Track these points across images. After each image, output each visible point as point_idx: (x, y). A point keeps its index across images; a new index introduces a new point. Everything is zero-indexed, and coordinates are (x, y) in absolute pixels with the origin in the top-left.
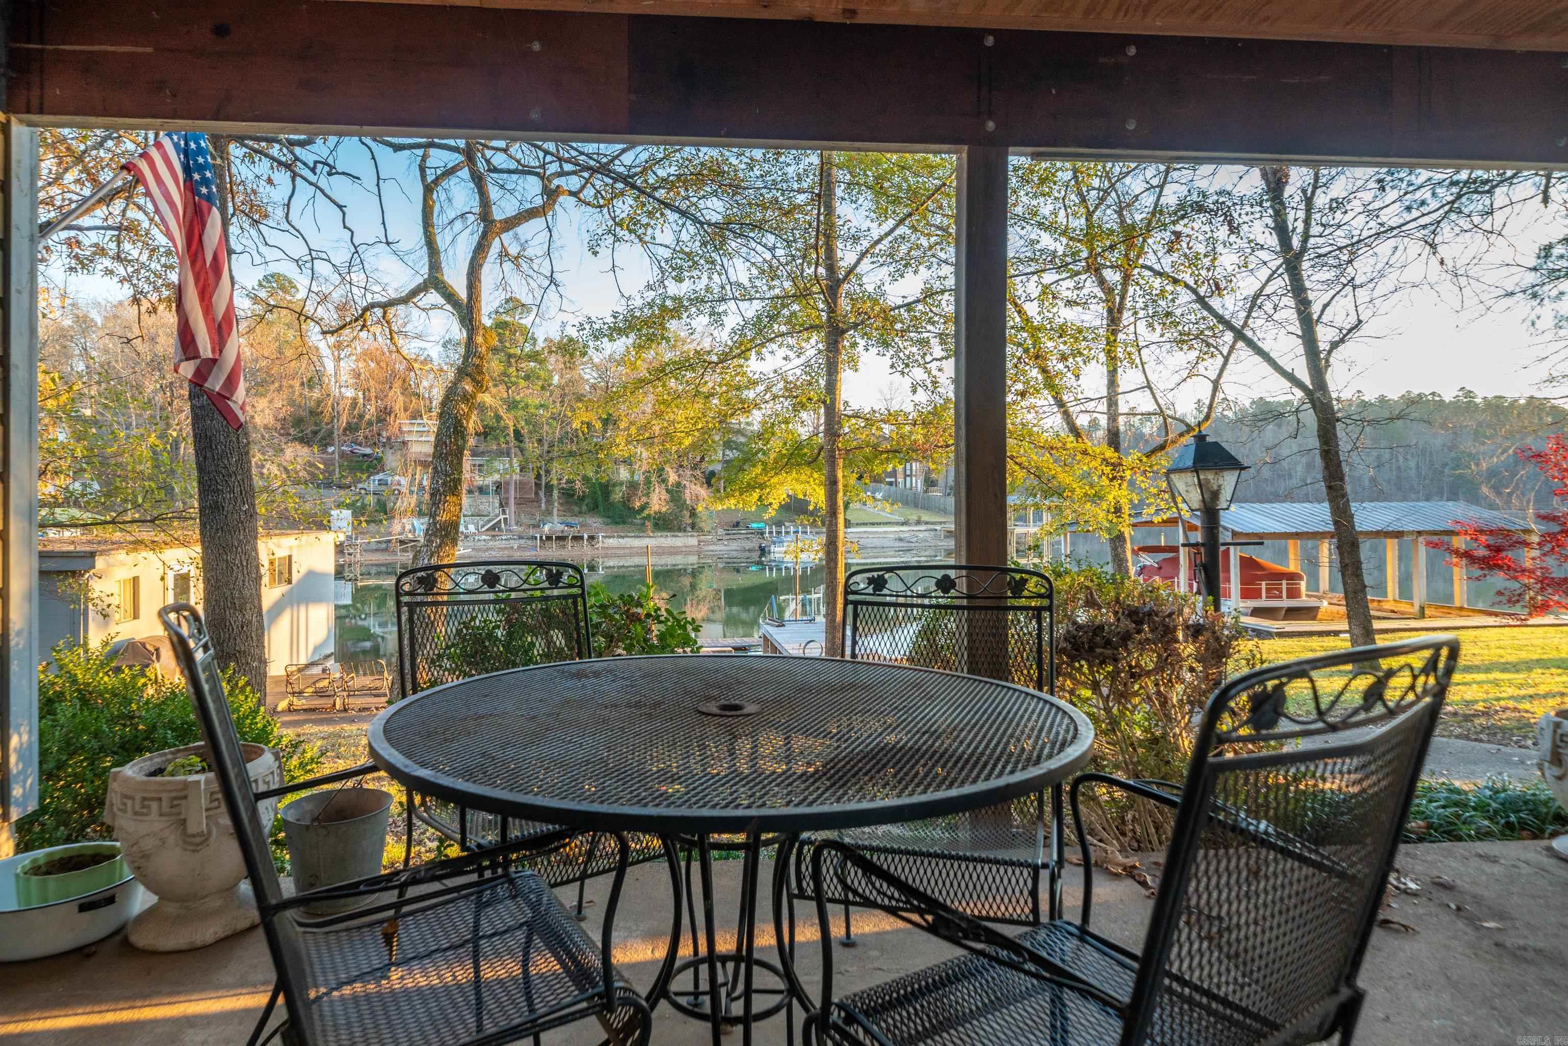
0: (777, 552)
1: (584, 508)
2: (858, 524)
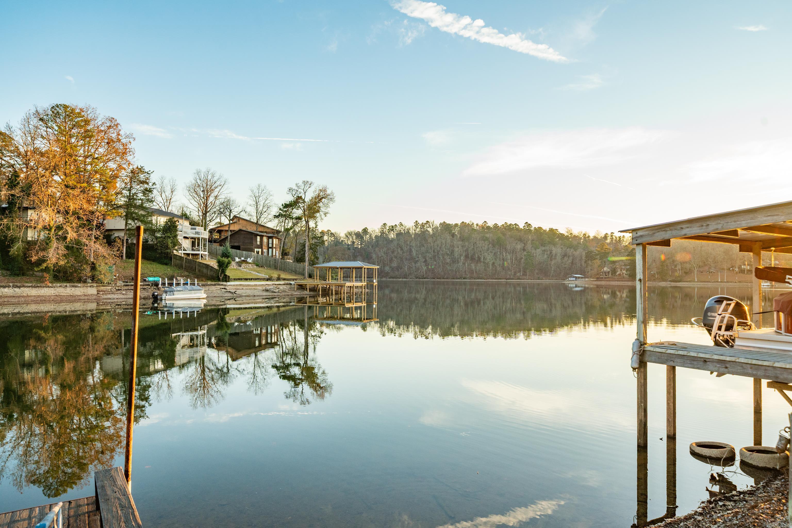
0: (168, 299)
2: (235, 280)
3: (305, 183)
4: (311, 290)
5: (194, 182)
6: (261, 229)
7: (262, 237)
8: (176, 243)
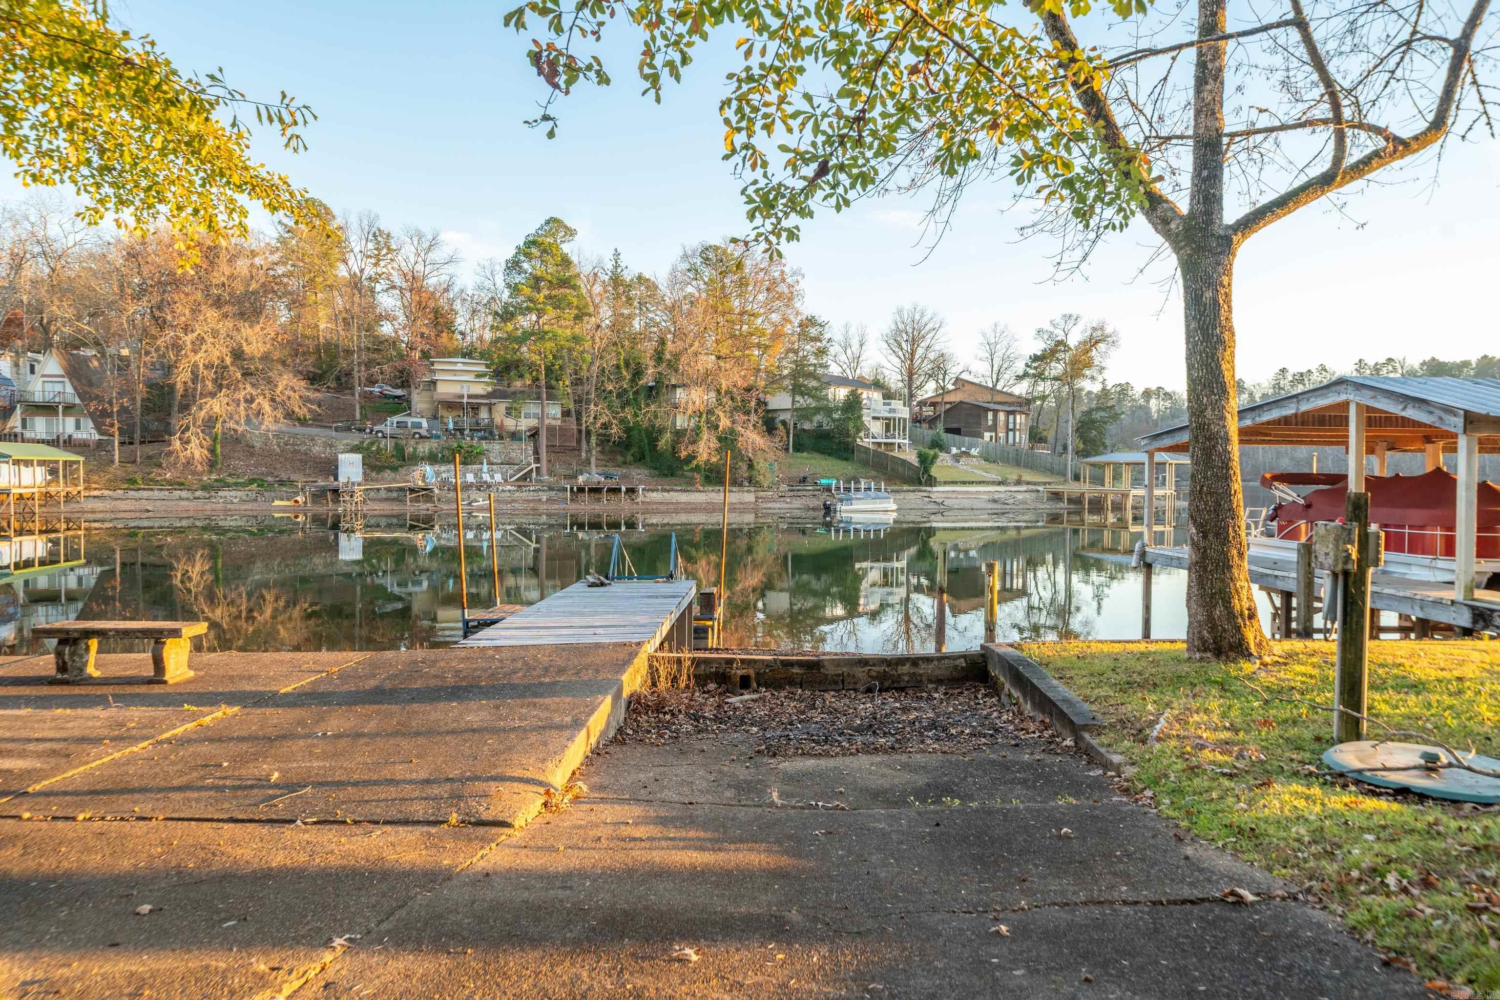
2: (945, 483)
3: (1067, 317)
4: (1070, 501)
5: (893, 327)
6: (999, 398)
7: (996, 412)
8: (860, 427)
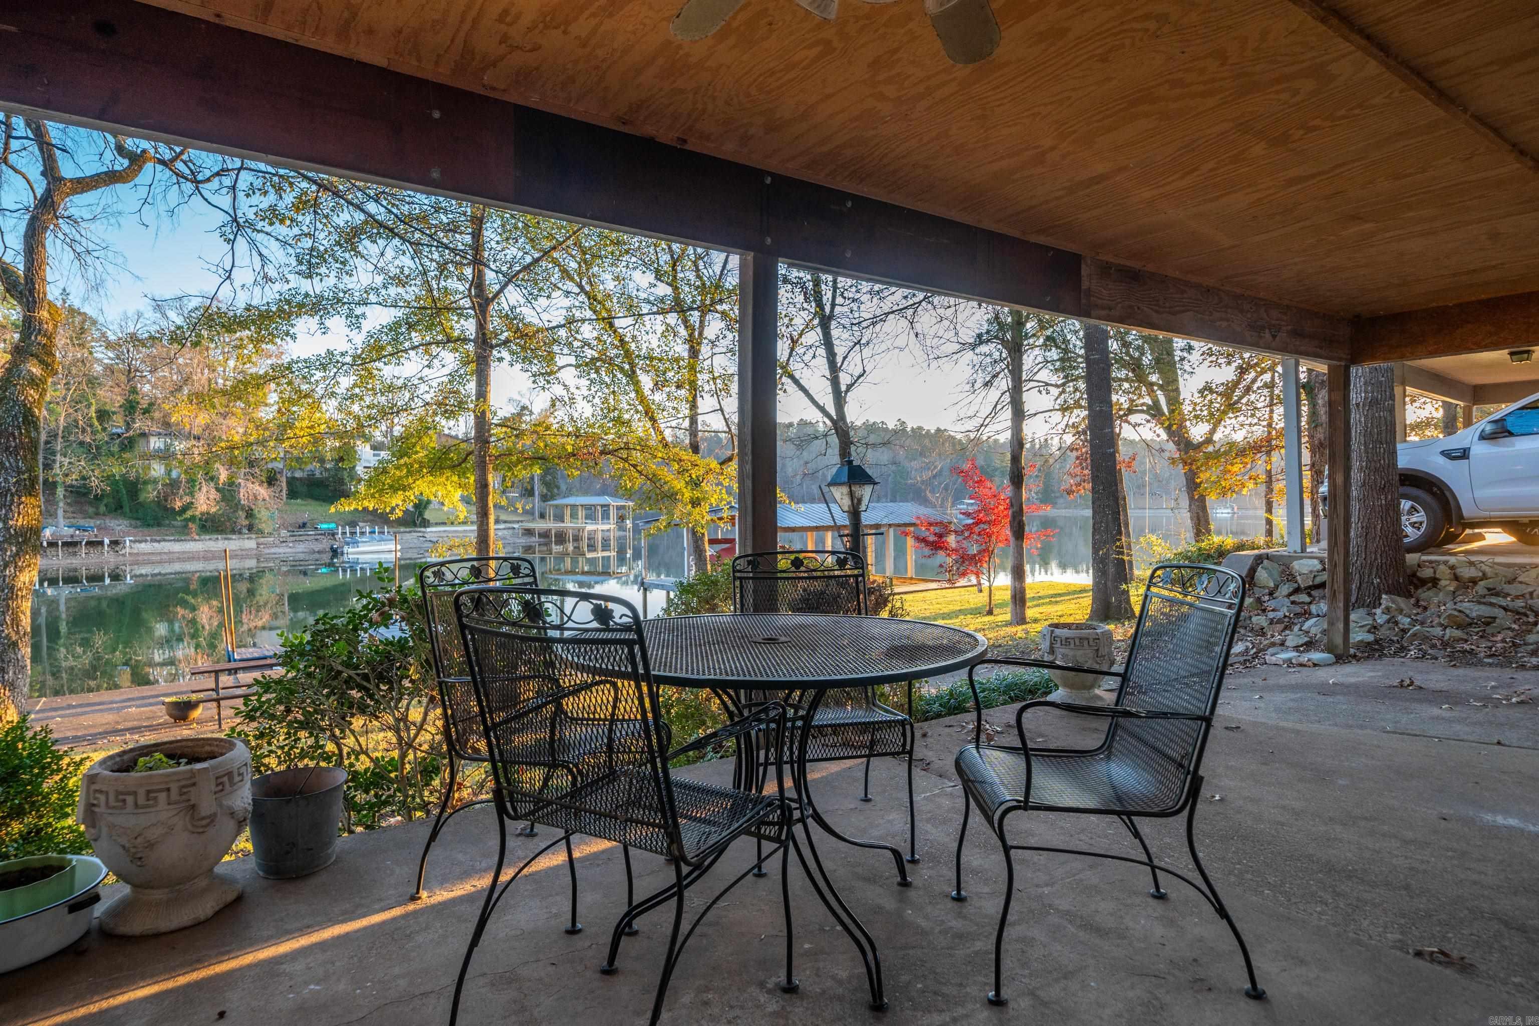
0: (351, 553)
1: (102, 509)
2: (437, 524)
8: (352, 475)
